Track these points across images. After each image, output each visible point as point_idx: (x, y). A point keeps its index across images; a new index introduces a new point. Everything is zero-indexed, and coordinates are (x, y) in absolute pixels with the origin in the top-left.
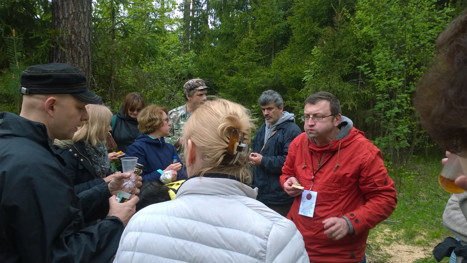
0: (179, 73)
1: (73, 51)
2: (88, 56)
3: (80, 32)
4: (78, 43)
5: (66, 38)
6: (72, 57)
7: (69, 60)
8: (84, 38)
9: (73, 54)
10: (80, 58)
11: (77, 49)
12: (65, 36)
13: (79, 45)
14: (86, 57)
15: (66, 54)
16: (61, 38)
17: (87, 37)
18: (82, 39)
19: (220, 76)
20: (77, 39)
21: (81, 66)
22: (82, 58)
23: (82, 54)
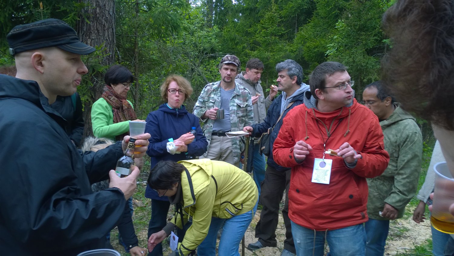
0: (202, 48)
1: (98, 24)
2: (113, 29)
3: (105, 5)
4: (103, 16)
5: (91, 11)
6: (97, 29)
7: (94, 32)
8: (109, 11)
9: (98, 27)
10: (105, 30)
11: (102, 22)
12: (90, 9)
13: (104, 18)
14: (110, 30)
15: (91, 27)
16: (86, 11)
17: (111, 10)
18: (107, 12)
19: (243, 51)
20: (102, 12)
21: (106, 39)
22: (106, 31)
23: (107, 27)
